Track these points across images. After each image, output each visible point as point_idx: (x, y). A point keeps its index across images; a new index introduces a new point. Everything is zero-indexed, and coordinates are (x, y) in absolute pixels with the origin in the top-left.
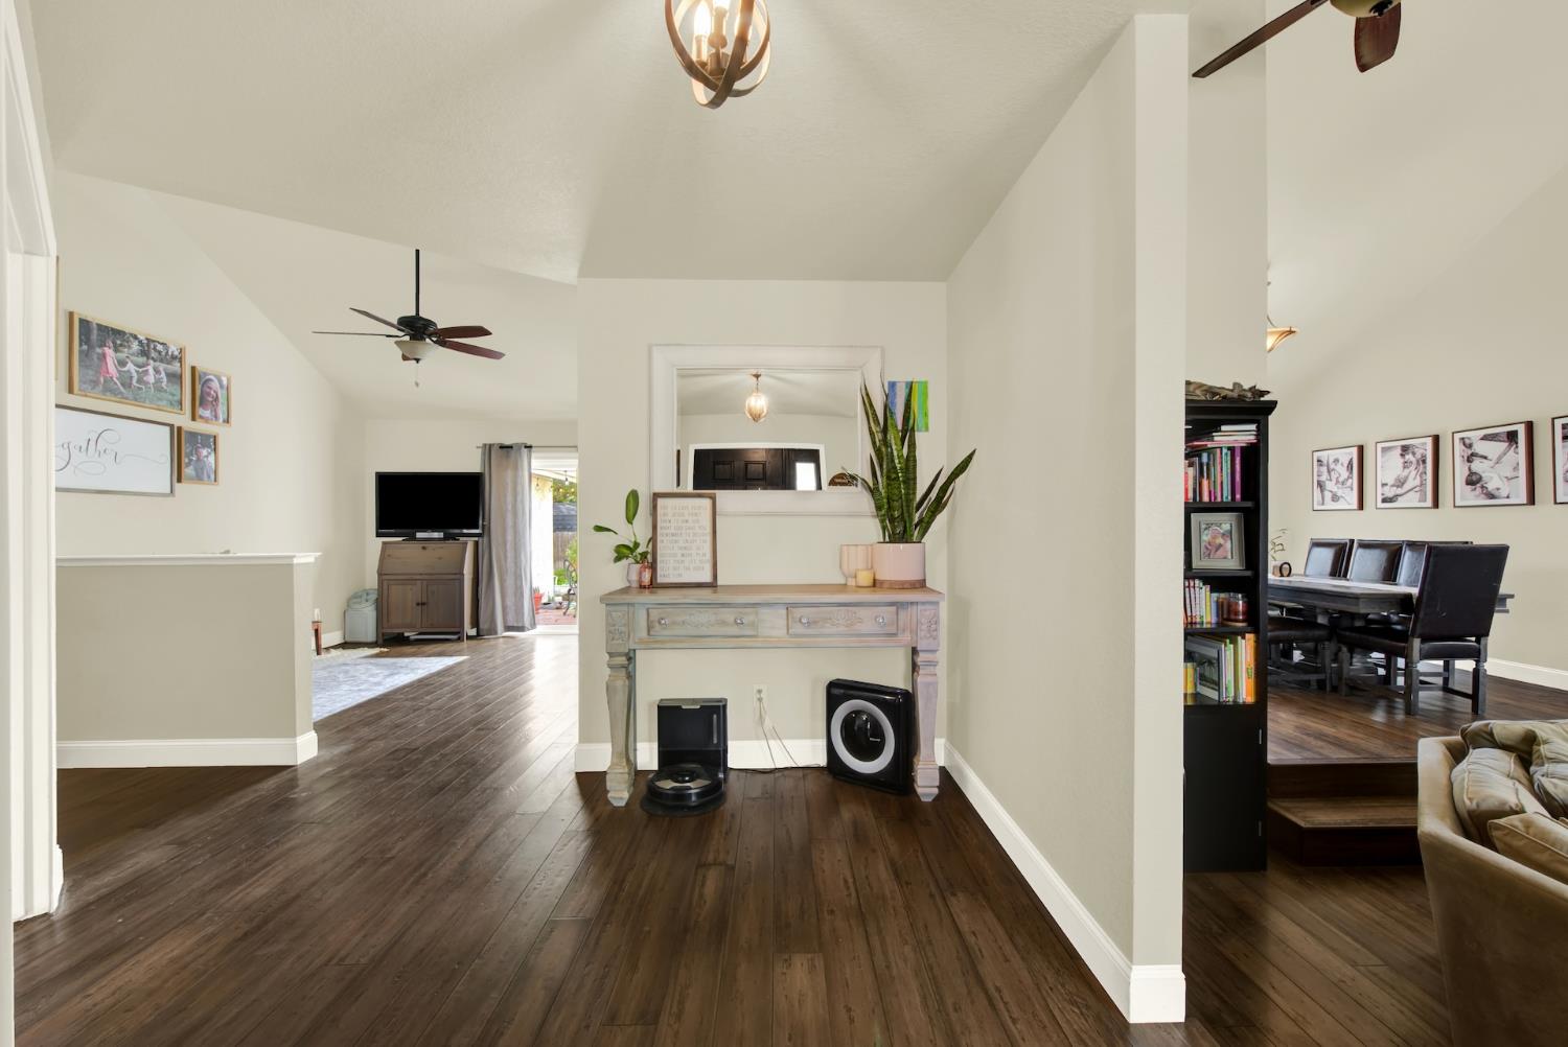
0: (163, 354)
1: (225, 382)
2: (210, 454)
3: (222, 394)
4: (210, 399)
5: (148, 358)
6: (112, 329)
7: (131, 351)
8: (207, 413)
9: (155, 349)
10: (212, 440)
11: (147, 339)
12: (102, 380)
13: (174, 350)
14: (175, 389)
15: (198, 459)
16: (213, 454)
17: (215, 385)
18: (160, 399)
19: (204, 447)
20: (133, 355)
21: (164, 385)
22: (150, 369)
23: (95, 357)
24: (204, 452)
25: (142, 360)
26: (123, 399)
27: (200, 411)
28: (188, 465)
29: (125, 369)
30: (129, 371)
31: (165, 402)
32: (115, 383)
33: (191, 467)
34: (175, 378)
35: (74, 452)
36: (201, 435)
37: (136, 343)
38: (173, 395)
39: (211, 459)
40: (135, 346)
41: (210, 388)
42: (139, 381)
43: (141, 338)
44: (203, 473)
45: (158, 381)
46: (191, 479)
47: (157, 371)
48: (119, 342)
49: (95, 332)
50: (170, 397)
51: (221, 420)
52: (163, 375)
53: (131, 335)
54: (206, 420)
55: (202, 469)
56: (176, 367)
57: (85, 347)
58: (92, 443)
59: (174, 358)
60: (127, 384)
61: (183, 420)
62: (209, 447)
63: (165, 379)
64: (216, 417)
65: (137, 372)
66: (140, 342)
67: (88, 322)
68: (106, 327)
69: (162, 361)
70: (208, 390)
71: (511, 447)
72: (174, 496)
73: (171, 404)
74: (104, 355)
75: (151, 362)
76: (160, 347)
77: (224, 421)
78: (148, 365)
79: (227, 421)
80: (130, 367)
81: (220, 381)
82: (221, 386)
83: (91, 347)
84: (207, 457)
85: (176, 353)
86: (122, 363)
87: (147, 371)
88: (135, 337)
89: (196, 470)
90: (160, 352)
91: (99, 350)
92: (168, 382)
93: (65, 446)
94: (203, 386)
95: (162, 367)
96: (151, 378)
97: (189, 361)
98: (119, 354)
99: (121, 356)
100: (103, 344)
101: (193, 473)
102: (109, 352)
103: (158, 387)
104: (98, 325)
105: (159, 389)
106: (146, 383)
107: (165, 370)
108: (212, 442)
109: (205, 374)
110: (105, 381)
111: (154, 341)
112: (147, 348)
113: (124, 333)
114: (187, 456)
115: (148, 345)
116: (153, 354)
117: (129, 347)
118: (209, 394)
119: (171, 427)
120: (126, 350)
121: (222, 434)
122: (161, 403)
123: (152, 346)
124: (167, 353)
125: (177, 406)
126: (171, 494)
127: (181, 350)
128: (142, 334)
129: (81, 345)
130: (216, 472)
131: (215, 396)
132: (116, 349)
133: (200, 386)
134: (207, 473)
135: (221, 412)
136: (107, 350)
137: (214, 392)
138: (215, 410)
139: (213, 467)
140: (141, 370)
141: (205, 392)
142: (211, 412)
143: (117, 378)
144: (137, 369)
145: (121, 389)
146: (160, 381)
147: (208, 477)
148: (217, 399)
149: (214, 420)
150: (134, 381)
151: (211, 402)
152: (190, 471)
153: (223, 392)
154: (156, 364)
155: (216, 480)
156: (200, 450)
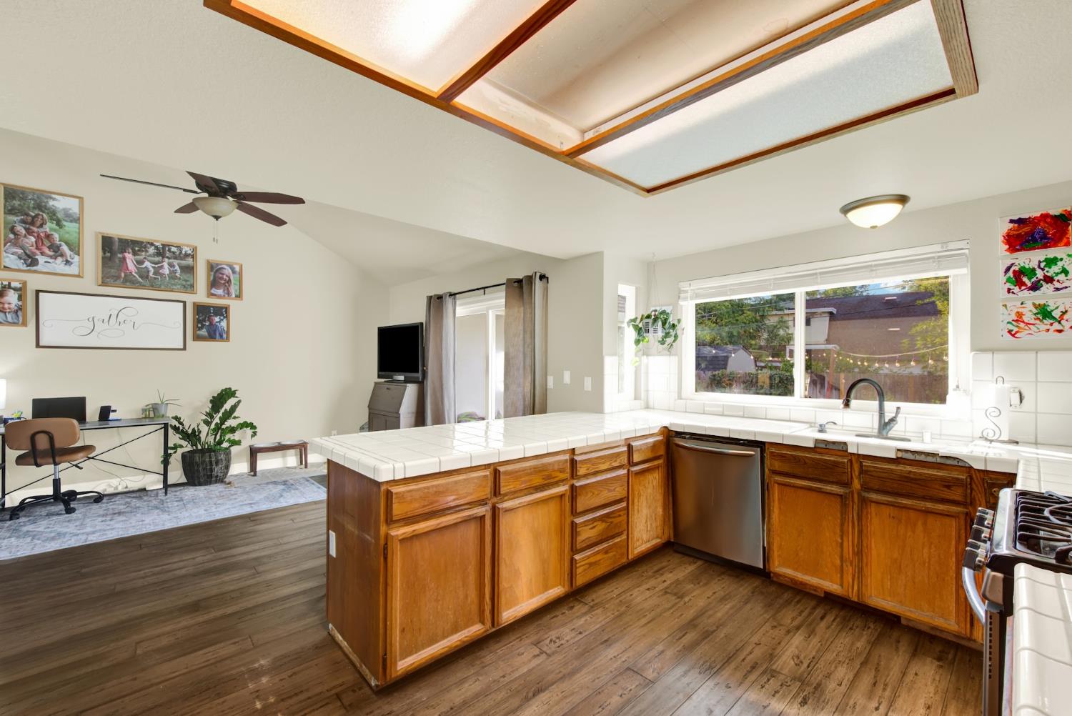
0: (178, 253)
1: (237, 268)
2: (222, 320)
3: (234, 278)
4: (223, 282)
5: (163, 257)
6: (132, 241)
7: (148, 254)
8: (220, 292)
9: (169, 250)
11: (162, 244)
12: (123, 275)
13: (186, 250)
15: (211, 324)
16: (225, 319)
17: (228, 271)
18: (175, 285)
19: (216, 315)
20: (150, 256)
21: (178, 274)
22: (166, 265)
23: (117, 261)
24: (217, 319)
25: (157, 259)
26: (142, 287)
27: (213, 291)
29: (143, 266)
30: (146, 267)
32: (135, 276)
33: (204, 330)
34: (190, 270)
35: (99, 325)
36: (213, 307)
37: (153, 248)
38: (186, 281)
39: (224, 324)
40: (152, 250)
41: (223, 274)
42: (155, 273)
43: (157, 244)
44: (215, 334)
45: (173, 273)
46: (204, 338)
47: (171, 265)
48: (137, 249)
49: (117, 244)
50: (184, 283)
51: (234, 296)
52: (177, 268)
53: (149, 243)
54: (219, 297)
55: (215, 331)
56: (189, 261)
57: (108, 254)
58: (113, 318)
59: (187, 255)
60: (145, 277)
61: (201, 295)
62: (223, 315)
63: (179, 271)
64: (229, 294)
65: (153, 267)
66: (156, 247)
67: (110, 238)
68: (126, 240)
69: (175, 258)
70: (221, 276)
71: (442, 297)
73: (185, 286)
74: (124, 258)
75: (166, 260)
76: (173, 249)
77: (236, 296)
78: (163, 262)
79: (239, 296)
80: (147, 264)
81: (232, 268)
82: (234, 272)
83: (113, 254)
84: (219, 322)
85: (189, 252)
86: (140, 263)
87: (162, 266)
88: (152, 244)
89: (208, 332)
90: (174, 253)
91: (120, 256)
92: (181, 272)
93: (91, 319)
94: (215, 273)
95: (176, 262)
96: (166, 271)
97: (202, 257)
98: (137, 257)
100: (123, 251)
101: (206, 334)
102: (129, 257)
103: (172, 275)
104: (119, 239)
105: (173, 277)
106: (162, 275)
107: (178, 265)
108: (223, 311)
109: (217, 265)
110: (125, 276)
111: (169, 246)
112: (162, 251)
113: (142, 242)
114: (200, 322)
115: (163, 249)
116: (168, 254)
117: (147, 251)
118: (222, 278)
119: (184, 303)
120: (143, 253)
121: (234, 305)
122: (174, 287)
123: (167, 249)
124: (181, 253)
125: (190, 288)
126: (184, 348)
127: (195, 249)
128: (157, 241)
129: (104, 253)
130: (228, 333)
131: (227, 279)
132: (135, 253)
133: (213, 273)
134: (220, 334)
135: (233, 290)
136: (126, 255)
137: (227, 276)
138: (228, 289)
139: (225, 329)
140: (156, 266)
141: (218, 277)
142: (224, 290)
143: (136, 273)
144: (153, 265)
145: (140, 279)
146: (175, 272)
147: (221, 336)
148: (229, 281)
149: (226, 296)
150: (151, 274)
151: (224, 284)
152: (204, 332)
153: (235, 275)
154: (171, 260)
155: (228, 339)
156: (213, 318)
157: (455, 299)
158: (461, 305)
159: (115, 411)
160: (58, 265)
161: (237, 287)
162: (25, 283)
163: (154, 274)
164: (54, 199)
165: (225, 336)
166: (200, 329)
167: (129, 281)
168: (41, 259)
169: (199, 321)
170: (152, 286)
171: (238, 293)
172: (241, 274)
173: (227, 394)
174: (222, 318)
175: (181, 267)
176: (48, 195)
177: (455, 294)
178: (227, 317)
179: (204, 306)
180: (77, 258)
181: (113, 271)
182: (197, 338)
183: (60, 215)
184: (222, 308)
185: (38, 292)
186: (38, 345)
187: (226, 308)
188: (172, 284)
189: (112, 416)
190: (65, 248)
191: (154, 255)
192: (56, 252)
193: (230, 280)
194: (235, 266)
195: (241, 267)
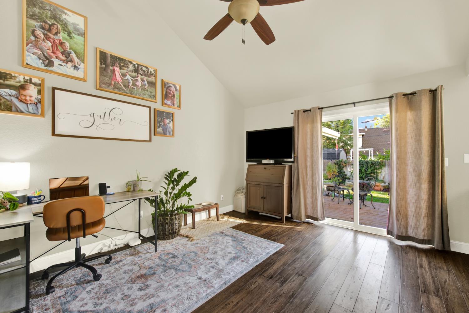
0: (146, 72)
1: (178, 88)
2: (170, 122)
3: (176, 94)
4: (171, 96)
5: (138, 74)
6: (119, 58)
7: (129, 69)
8: (169, 102)
9: (141, 69)
10: (171, 115)
11: (137, 64)
12: (113, 83)
13: (151, 70)
14: (151, 89)
15: (164, 124)
16: (172, 122)
17: (173, 89)
18: (145, 95)
19: (167, 118)
21: (146, 87)
22: (139, 79)
23: (109, 71)
24: (167, 121)
25: (134, 74)
27: (166, 101)
28: (159, 127)
29: (126, 78)
30: (127, 79)
31: (147, 96)
32: (120, 85)
33: (161, 128)
34: (152, 84)
35: (97, 119)
36: (166, 112)
37: (132, 65)
38: (151, 92)
39: (171, 124)
40: (131, 67)
41: (171, 91)
42: (133, 85)
43: (134, 63)
44: (167, 131)
45: (143, 85)
46: (160, 134)
47: (142, 80)
48: (122, 64)
49: (109, 58)
50: (150, 93)
51: (176, 106)
52: (146, 82)
53: (129, 61)
54: (168, 106)
55: (166, 129)
56: (152, 79)
57: (104, 66)
58: (107, 115)
59: (151, 74)
60: (127, 86)
61: (158, 106)
62: (170, 118)
63: (147, 85)
64: (173, 104)
65: (132, 80)
66: (134, 65)
67: (105, 53)
68: (115, 57)
69: (145, 75)
70: (169, 91)
71: (310, 110)
72: (151, 142)
73: (150, 97)
74: (114, 70)
75: (140, 75)
76: (144, 69)
77: (177, 107)
78: (138, 77)
79: (179, 106)
81: (176, 88)
82: (176, 90)
83: (107, 66)
84: (169, 123)
85: (153, 72)
86: (124, 75)
87: (137, 80)
88: (131, 63)
89: (163, 129)
90: (144, 71)
91: (111, 68)
92: (148, 86)
93: (92, 115)
94: (167, 89)
95: (145, 78)
96: (139, 83)
97: (160, 77)
98: (122, 70)
99: (124, 71)
100: (113, 65)
101: (162, 131)
102: (117, 69)
103: (143, 87)
104: (111, 55)
105: (143, 89)
106: (137, 86)
107: (147, 80)
108: (171, 116)
109: (168, 83)
110: (115, 84)
111: (141, 65)
112: (137, 69)
113: (125, 60)
114: (158, 122)
115: (138, 67)
116: (141, 72)
117: (128, 68)
118: (170, 93)
119: (150, 108)
120: (126, 69)
121: (176, 113)
122: (145, 96)
123: (140, 68)
124: (148, 72)
125: (154, 98)
127: (156, 71)
128: (135, 61)
129: (101, 65)
130: (173, 131)
131: (173, 94)
132: (121, 68)
133: (165, 89)
134: (169, 131)
135: (176, 101)
136: (115, 68)
137: (173, 92)
138: (173, 101)
139: (172, 128)
140: (134, 79)
142: (171, 102)
143: (121, 83)
144: (132, 78)
145: (124, 88)
146: (145, 85)
147: (169, 133)
148: (174, 96)
149: (172, 106)
150: (131, 85)
151: (171, 97)
152: (160, 130)
153: (177, 92)
154: (142, 77)
155: (173, 136)
156: (165, 120)
157: (322, 111)
158: (326, 115)
159: (109, 187)
160: (68, 69)
162: (43, 80)
164: (66, 14)
165: (171, 133)
167: (116, 88)
168: (56, 62)
170: (131, 94)
172: (180, 91)
174: (170, 120)
175: (148, 82)
176: (62, 10)
177: (322, 108)
178: (173, 120)
179: (160, 111)
180: (82, 65)
181: (107, 80)
182: (157, 133)
183: (71, 28)
184: (170, 113)
185: (54, 89)
186: (53, 134)
187: (173, 114)
188: (144, 94)
189: (109, 191)
190: (73, 55)
191: (132, 71)
192: (68, 59)
193: (174, 94)
194: (177, 86)
195: (180, 87)
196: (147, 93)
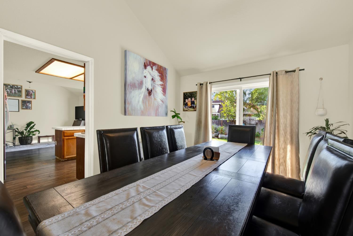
1: (34, 91)
4: (30, 95)
8: (29, 97)
9: (14, 87)
11: (12, 85)
15: (26, 105)
17: (31, 92)
19: (28, 103)
20: (9, 88)
22: (13, 90)
24: (28, 104)
25: (11, 89)
27: (27, 97)
30: (8, 91)
31: (17, 96)
34: (20, 92)
36: (27, 101)
37: (10, 86)
38: (19, 94)
41: (30, 93)
47: (15, 90)
50: (19, 95)
51: (33, 98)
52: (17, 91)
53: (8, 85)
54: (29, 98)
55: (28, 107)
56: (20, 89)
59: (19, 88)
60: (7, 93)
61: (23, 98)
62: (30, 103)
63: (17, 92)
65: (10, 91)
69: (16, 89)
75: (13, 89)
76: (15, 86)
79: (35, 98)
80: (8, 90)
82: (33, 92)
84: (29, 105)
85: (20, 87)
86: (6, 90)
88: (9, 85)
89: (26, 107)
90: (16, 87)
94: (28, 92)
95: (16, 90)
96: (13, 92)
97: (24, 88)
101: (25, 108)
103: (15, 93)
106: (12, 93)
107: (17, 90)
108: (30, 102)
109: (28, 90)
111: (14, 85)
113: (7, 85)
116: (14, 88)
117: (8, 87)
118: (30, 94)
119: (19, 100)
120: (7, 87)
121: (33, 101)
123: (14, 86)
124: (18, 87)
125: (21, 96)
126: (19, 111)
127: (22, 86)
128: (10, 84)
130: (31, 107)
133: (27, 93)
135: (33, 97)
139: (31, 106)
141: (28, 93)
146: (16, 92)
147: (29, 108)
148: (32, 95)
149: (31, 98)
152: (24, 107)
153: (33, 93)
154: (15, 89)
155: (31, 109)
161: (34, 96)
163: (10, 92)
165: (30, 108)
166: (23, 106)
169: (23, 104)
170: (9, 96)
171: (34, 97)
172: (35, 93)
173: (31, 123)
175: (18, 91)
178: (31, 103)
182: (22, 109)
184: (30, 101)
187: (31, 101)
188: (15, 95)
191: (10, 88)
193: (32, 94)
194: (33, 91)
195: (35, 91)
196: (17, 94)
